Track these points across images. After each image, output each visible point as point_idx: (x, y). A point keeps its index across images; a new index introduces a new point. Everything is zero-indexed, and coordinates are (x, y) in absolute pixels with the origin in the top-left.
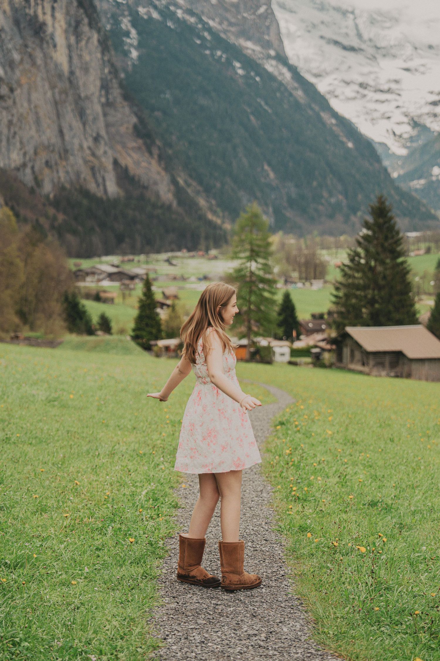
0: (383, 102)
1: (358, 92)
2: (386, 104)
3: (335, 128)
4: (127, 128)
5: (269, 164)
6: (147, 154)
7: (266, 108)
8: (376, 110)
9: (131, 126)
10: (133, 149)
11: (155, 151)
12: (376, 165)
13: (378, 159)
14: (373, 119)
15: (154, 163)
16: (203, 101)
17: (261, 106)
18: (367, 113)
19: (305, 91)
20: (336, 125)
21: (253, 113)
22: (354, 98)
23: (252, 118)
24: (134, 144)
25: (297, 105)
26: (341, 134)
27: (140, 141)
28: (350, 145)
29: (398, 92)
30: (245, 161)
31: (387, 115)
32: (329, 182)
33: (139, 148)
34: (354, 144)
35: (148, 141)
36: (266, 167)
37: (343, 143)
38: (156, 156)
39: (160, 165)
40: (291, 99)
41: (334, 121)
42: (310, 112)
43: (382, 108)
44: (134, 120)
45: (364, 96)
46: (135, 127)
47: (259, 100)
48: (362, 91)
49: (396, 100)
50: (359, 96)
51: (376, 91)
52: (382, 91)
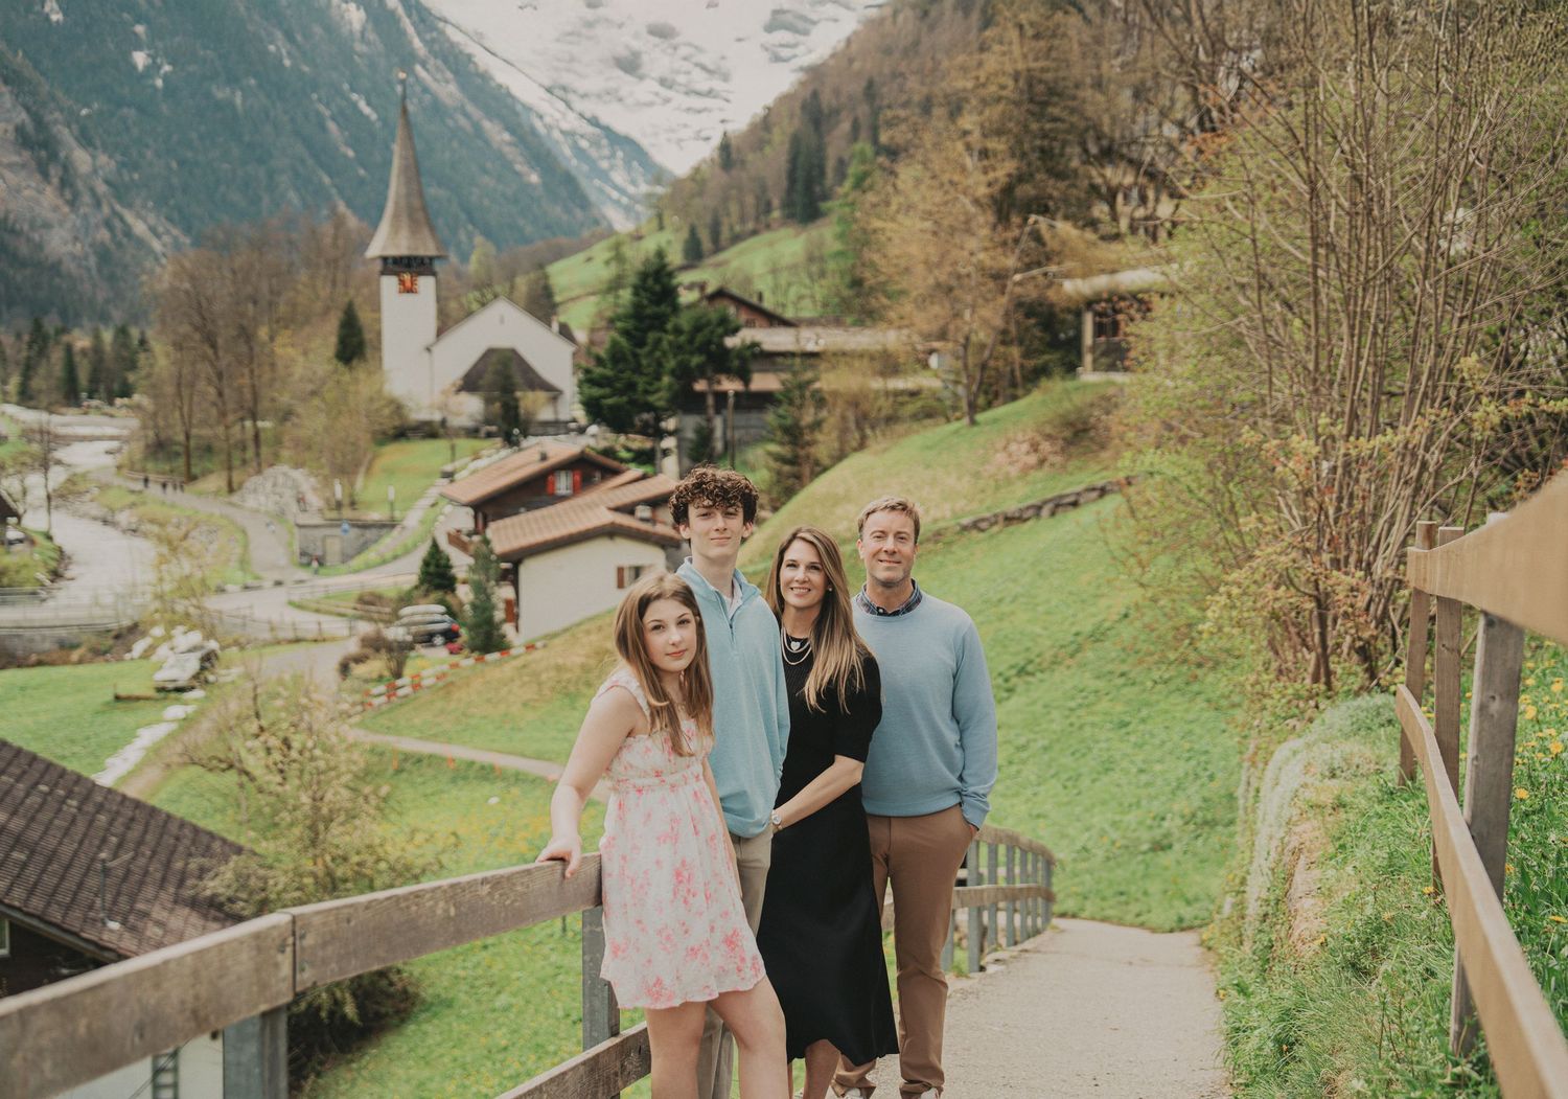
0: (699, 112)
1: (657, 94)
2: (704, 115)
3: (507, 149)
4: (6, 131)
5: (349, 204)
6: (38, 177)
7: (367, 110)
8: (685, 126)
9: (11, 128)
10: (10, 166)
11: (55, 172)
12: (579, 213)
13: (584, 203)
14: (679, 141)
15: (49, 190)
16: (221, 93)
17: (355, 105)
18: (672, 131)
19: (463, 87)
20: (510, 144)
21: (333, 119)
22: (650, 104)
23: (332, 126)
24: (15, 159)
25: (437, 109)
26: (520, 159)
27: (27, 154)
28: (534, 178)
29: (724, 95)
30: (292, 195)
31: (704, 134)
32: (463, 237)
33: (23, 166)
34: (541, 176)
35: (43, 154)
36: (342, 207)
37: (518, 174)
38: (55, 181)
39: (62, 195)
40: (427, 97)
41: (507, 136)
42: (463, 121)
43: (696, 121)
44: (24, 116)
45: (667, 101)
46: (20, 130)
47: (355, 96)
48: (664, 92)
49: (721, 110)
50: (658, 100)
51: (687, 93)
52: (698, 94)
